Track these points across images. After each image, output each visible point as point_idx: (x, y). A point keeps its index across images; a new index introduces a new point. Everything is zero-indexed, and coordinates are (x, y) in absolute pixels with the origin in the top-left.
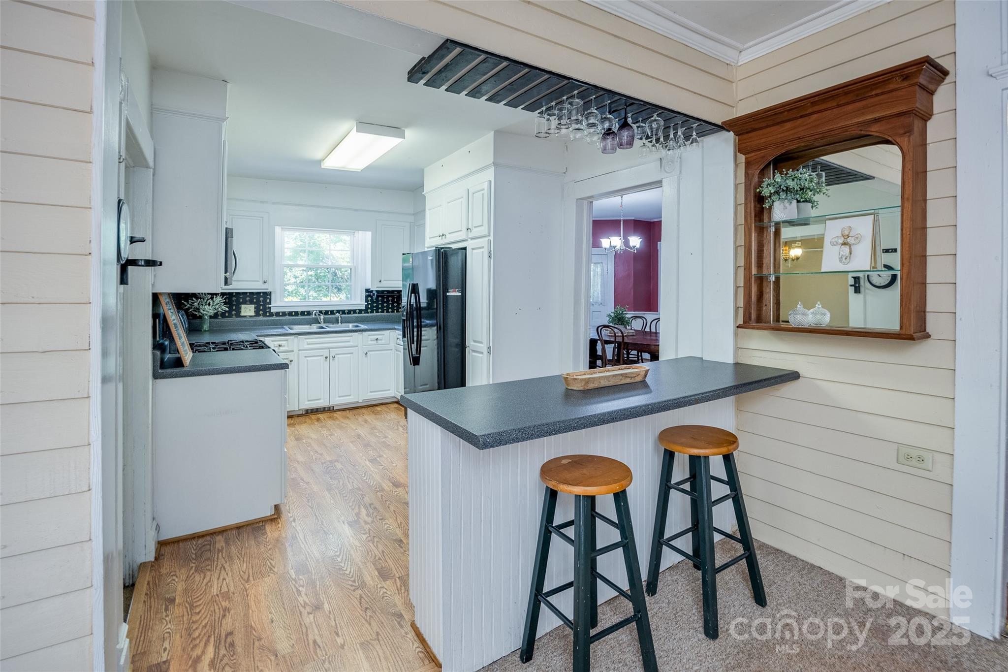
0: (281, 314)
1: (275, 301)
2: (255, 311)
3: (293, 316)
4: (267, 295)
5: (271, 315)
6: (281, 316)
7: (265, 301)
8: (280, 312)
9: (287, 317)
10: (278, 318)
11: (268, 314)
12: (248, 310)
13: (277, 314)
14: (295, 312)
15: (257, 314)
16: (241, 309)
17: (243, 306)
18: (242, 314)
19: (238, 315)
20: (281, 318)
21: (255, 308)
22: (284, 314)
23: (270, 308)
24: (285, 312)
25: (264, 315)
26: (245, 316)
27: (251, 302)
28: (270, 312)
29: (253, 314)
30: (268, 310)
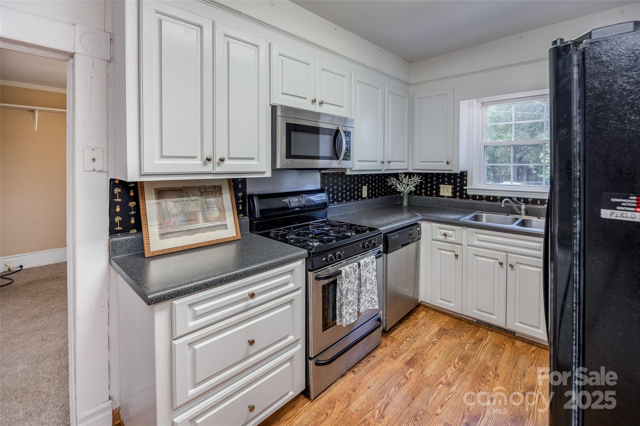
0: (478, 198)
1: (472, 184)
2: (452, 192)
3: (491, 201)
4: (463, 175)
5: (468, 197)
6: (478, 200)
7: (461, 182)
8: (476, 195)
9: (484, 202)
10: (474, 201)
11: (464, 196)
12: (446, 190)
13: (474, 197)
14: (493, 197)
15: (454, 196)
16: (440, 189)
17: (442, 186)
18: (441, 194)
19: (438, 195)
20: (477, 202)
21: (453, 189)
22: (481, 198)
23: (466, 190)
24: (482, 196)
25: (461, 197)
26: (443, 197)
27: (449, 184)
28: (466, 194)
29: (450, 194)
30: (464, 192)
